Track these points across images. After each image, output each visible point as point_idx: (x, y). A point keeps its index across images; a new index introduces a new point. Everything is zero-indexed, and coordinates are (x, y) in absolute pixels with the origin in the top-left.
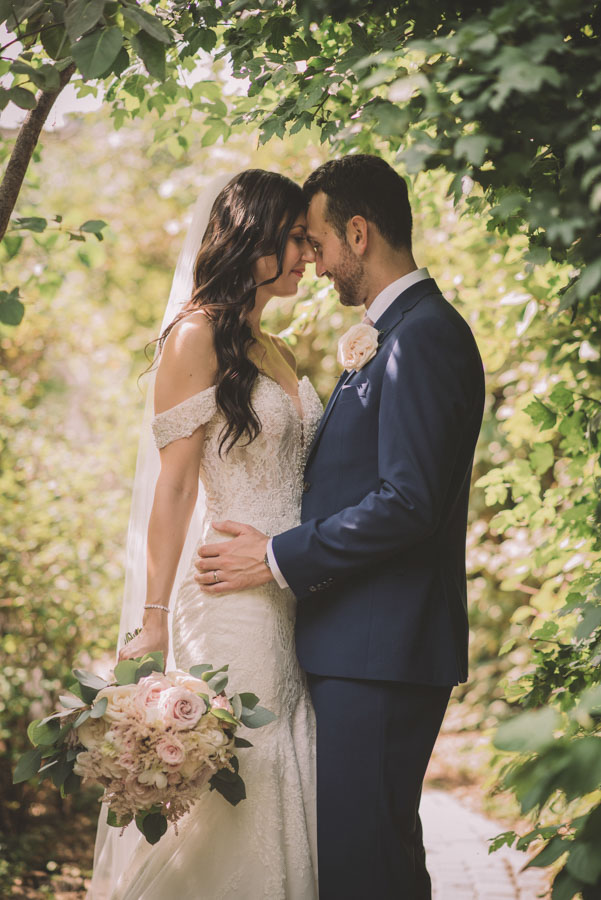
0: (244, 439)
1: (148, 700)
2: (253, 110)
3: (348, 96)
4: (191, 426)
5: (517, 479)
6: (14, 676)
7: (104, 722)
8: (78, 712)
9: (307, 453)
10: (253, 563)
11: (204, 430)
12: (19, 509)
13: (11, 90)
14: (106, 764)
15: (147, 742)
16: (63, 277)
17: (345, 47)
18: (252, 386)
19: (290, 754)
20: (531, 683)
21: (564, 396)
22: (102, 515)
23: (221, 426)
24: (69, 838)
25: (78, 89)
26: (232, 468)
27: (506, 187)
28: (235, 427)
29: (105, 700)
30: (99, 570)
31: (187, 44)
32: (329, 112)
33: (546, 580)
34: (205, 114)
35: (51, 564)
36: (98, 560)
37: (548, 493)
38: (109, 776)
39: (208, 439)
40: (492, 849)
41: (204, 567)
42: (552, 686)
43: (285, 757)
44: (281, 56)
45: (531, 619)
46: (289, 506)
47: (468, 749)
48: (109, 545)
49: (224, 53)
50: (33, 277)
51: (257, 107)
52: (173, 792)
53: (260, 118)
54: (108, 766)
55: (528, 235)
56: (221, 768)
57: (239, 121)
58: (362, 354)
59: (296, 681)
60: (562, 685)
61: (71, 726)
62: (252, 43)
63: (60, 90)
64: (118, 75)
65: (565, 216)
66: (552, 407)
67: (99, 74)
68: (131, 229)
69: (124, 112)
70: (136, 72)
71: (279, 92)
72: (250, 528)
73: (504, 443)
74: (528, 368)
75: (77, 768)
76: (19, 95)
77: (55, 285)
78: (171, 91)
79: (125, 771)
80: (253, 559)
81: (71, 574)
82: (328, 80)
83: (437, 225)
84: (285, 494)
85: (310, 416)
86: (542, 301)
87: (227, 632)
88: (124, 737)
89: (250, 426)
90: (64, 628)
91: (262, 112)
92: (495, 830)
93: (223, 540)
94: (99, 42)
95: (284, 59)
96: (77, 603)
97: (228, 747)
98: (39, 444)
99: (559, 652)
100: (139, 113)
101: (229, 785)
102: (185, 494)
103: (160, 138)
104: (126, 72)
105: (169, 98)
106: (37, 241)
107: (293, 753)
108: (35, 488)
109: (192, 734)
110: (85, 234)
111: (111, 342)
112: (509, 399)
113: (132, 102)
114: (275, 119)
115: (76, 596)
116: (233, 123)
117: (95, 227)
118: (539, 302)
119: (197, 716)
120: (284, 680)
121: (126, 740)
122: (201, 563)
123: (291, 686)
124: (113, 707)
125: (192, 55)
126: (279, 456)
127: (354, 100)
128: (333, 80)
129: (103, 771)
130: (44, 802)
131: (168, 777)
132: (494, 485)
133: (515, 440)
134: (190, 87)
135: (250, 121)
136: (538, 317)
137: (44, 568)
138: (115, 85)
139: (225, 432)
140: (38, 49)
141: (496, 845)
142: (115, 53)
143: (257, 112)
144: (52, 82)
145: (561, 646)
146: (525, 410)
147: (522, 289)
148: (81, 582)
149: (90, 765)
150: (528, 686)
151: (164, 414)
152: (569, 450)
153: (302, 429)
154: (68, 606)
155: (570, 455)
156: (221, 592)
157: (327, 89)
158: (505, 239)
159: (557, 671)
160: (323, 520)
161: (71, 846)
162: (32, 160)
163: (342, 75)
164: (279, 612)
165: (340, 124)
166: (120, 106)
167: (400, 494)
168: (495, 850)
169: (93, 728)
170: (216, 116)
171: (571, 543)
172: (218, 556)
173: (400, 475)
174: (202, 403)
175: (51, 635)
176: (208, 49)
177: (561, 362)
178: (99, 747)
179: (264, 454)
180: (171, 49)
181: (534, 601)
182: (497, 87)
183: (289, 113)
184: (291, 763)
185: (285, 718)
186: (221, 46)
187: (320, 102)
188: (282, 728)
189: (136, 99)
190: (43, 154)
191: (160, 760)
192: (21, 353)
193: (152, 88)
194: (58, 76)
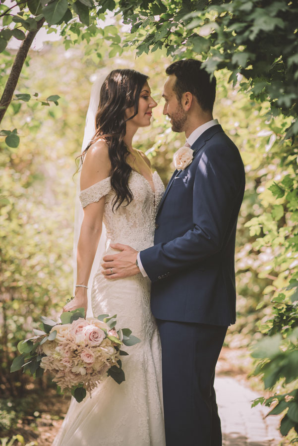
0: (125, 203)
1: (77, 331)
2: (134, 40)
3: (181, 33)
4: (98, 197)
5: (266, 223)
6: (18, 320)
7: (55, 342)
8: (42, 337)
9: (157, 209)
10: (130, 264)
11: (105, 198)
12: (20, 238)
13: (13, 30)
14: (56, 363)
15: (76, 352)
16: (41, 123)
17: (180, 8)
18: (129, 176)
19: (150, 358)
20: (272, 324)
21: (289, 181)
22: (61, 241)
23: (113, 197)
24: (45, 400)
25: (48, 30)
26: (119, 217)
27: (259, 77)
28: (120, 197)
29: (56, 331)
30: (60, 268)
31: (101, 7)
32: (171, 41)
33: (280, 273)
34: (110, 42)
35: (36, 265)
36: (59, 263)
37: (281, 229)
38: (57, 369)
39: (107, 203)
40: (253, 406)
41: (106, 266)
42: (283, 325)
43: (148, 359)
44: (147, 13)
45: (273, 292)
46: (148, 236)
47: (243, 356)
48: (64, 256)
49: (119, 12)
50: (26, 123)
51: (136, 38)
52: (89, 377)
53: (137, 44)
54: (57, 364)
55: (270, 101)
56: (113, 365)
57: (126, 45)
58: (185, 162)
59: (153, 322)
60: (288, 325)
61: (39, 344)
62: (133, 7)
63: (38, 30)
64: (66, 23)
65: (287, 92)
66: (282, 187)
67: (56, 22)
68: (76, 99)
69: (70, 41)
70: (76, 22)
71: (147, 31)
72: (129, 247)
73: (261, 205)
74: (272, 167)
75: (41, 365)
76: (17, 33)
77: (37, 128)
78: (93, 31)
79: (65, 367)
80: (130, 262)
81: (46, 270)
82: (170, 25)
83: (226, 97)
84: (146, 230)
85: (159, 191)
86: (278, 134)
87: (118, 298)
88: (65, 349)
89: (128, 197)
90: (42, 297)
91: (138, 41)
92: (255, 396)
93: (115, 253)
94: (56, 6)
95: (149, 15)
96: (49, 285)
97: (116, 355)
98: (30, 206)
99: (286, 309)
100: (78, 42)
101: (117, 374)
102: (96, 231)
103: (88, 53)
104: (70, 22)
105: (92, 34)
106: (28, 106)
107: (151, 357)
108: (28, 227)
109: (98, 348)
110: (49, 102)
111: (66, 155)
112: (263, 183)
113: (74, 36)
114: (144, 44)
115: (48, 281)
116: (124, 47)
117: (55, 99)
118: (276, 135)
119: (100, 340)
120: (146, 322)
121: (65, 351)
122: (104, 264)
123: (150, 324)
124: (60, 335)
125: (103, 13)
126: (143, 211)
127: (184, 35)
128: (173, 25)
129: (54, 366)
130: (33, 383)
131: (86, 370)
132: (254, 226)
133: (265, 204)
134: (103, 28)
135: (131, 45)
136: (276, 142)
137: (33, 267)
138: (66, 28)
139: (115, 199)
140: (26, 10)
141: (255, 403)
142: (64, 12)
143: (135, 41)
144: (34, 27)
145: (287, 305)
146: (269, 189)
147: (268, 128)
148: (51, 274)
149: (48, 363)
150: (271, 325)
151: (85, 191)
152: (291, 208)
153: (154, 197)
154: (44, 286)
155: (292, 211)
156: (115, 279)
157: (170, 29)
158: (260, 104)
159: (285, 318)
160: (165, 244)
161: (46, 404)
162: (24, 65)
163: (178, 22)
164: (144, 288)
165: (176, 47)
166: (68, 38)
167: (203, 231)
168: (254, 406)
169: (50, 345)
170: (116, 43)
171: (292, 255)
172: (113, 261)
173: (204, 222)
174: (104, 185)
175: (36, 300)
176: (111, 9)
177: (288, 165)
178: (52, 354)
179: (135, 210)
180: (93, 10)
181: (275, 283)
182: (252, 28)
183: (151, 41)
184: (150, 362)
185: (148, 340)
186: (118, 8)
187: (166, 36)
188: (146, 345)
189: (76, 35)
190: (31, 62)
191: (83, 361)
192: (21, 161)
193: (84, 29)
194: (36, 24)
